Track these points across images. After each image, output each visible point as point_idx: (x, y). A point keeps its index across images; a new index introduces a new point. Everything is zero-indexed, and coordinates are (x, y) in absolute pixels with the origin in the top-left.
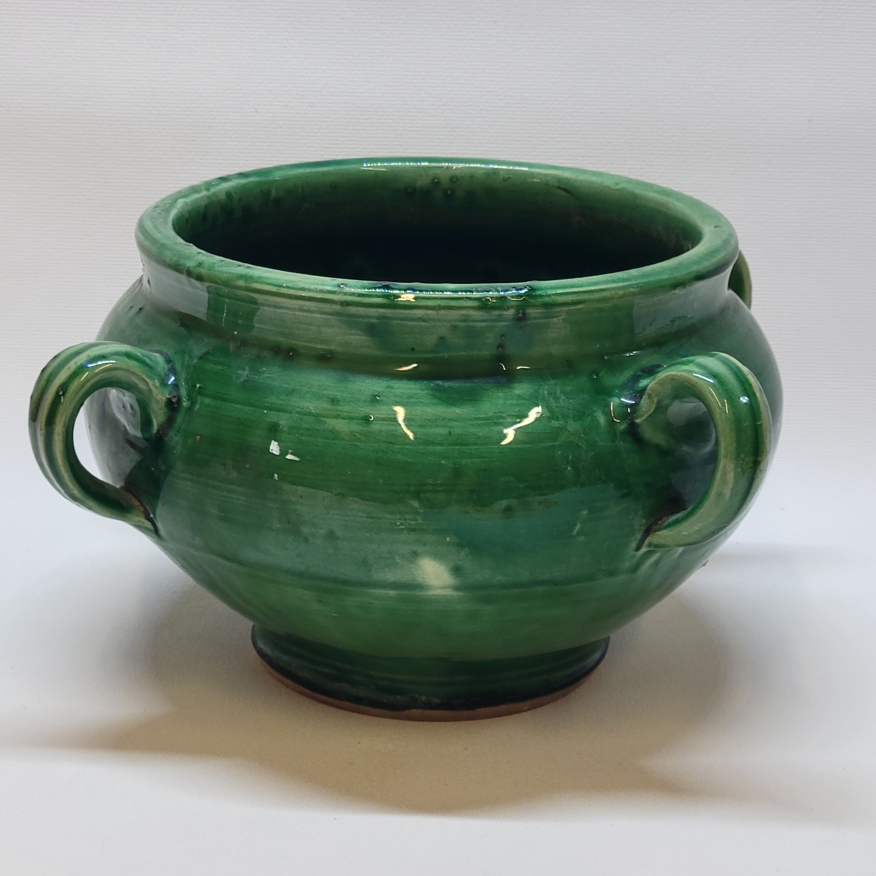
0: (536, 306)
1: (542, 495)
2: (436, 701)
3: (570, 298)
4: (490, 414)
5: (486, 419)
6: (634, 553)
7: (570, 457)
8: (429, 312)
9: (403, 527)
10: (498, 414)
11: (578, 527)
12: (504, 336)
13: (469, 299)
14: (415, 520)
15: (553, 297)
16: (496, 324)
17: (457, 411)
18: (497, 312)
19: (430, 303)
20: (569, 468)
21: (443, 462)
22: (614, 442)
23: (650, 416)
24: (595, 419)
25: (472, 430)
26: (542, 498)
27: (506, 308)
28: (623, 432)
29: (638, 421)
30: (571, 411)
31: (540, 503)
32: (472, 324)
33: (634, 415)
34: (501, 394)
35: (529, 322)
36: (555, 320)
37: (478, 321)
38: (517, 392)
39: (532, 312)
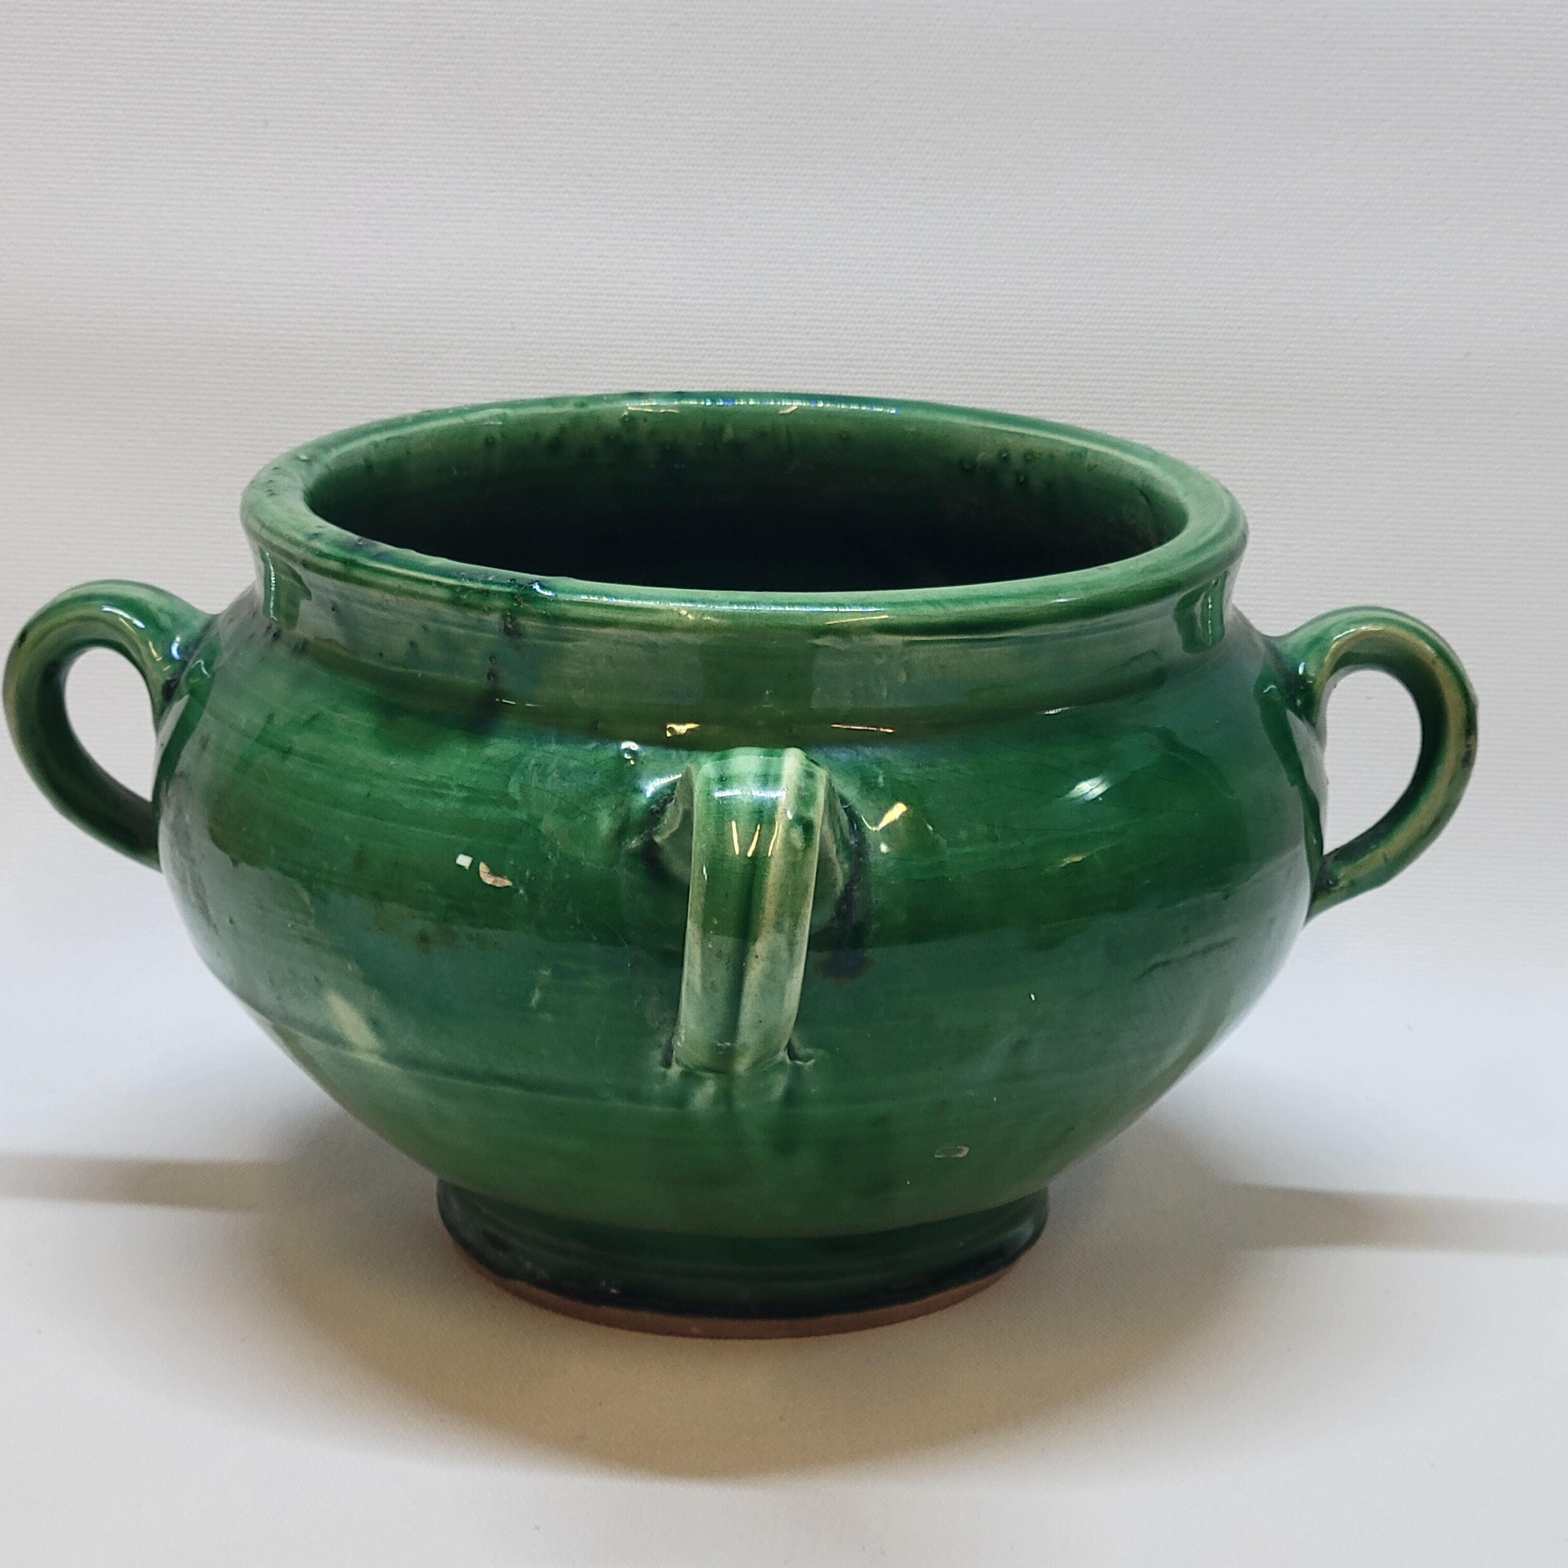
0: (534, 615)
1: (473, 925)
2: (542, 1273)
3: (593, 613)
4: (433, 778)
5: (423, 783)
6: (662, 1069)
7: (528, 873)
8: (388, 596)
9: (294, 932)
10: (444, 780)
11: (537, 996)
12: (495, 658)
13: (439, 584)
14: (307, 924)
15: (563, 606)
16: (479, 634)
17: (392, 763)
18: (473, 614)
19: (389, 582)
20: (521, 891)
21: (347, 838)
22: (612, 865)
23: (673, 835)
24: (592, 821)
25: (399, 797)
26: (474, 931)
27: (487, 609)
28: (634, 854)
29: (658, 839)
30: (556, 800)
31: (470, 938)
32: (445, 628)
33: (654, 829)
34: (464, 750)
35: (526, 640)
36: (569, 645)
37: (453, 624)
38: (490, 751)
39: (529, 624)
